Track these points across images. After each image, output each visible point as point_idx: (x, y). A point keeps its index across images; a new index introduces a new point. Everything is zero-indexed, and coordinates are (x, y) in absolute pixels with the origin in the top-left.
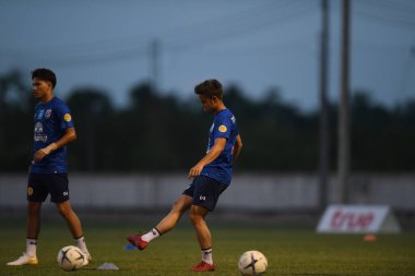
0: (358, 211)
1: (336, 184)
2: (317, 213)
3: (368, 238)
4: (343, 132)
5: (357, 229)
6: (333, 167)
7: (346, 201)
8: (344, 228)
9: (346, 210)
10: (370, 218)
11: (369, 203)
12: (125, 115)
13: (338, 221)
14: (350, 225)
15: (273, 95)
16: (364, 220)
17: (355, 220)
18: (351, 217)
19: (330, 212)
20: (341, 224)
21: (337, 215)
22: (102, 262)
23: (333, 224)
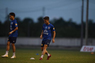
0: (90, 47)
1: (85, 41)
2: (80, 47)
3: (92, 53)
4: (86, 29)
5: (89, 51)
6: (84, 37)
7: (87, 44)
8: (86, 51)
9: (87, 47)
10: (93, 48)
11: (92, 45)
12: (36, 24)
13: (85, 49)
14: (88, 50)
15: (71, 20)
16: (91, 49)
17: (89, 49)
18: (88, 48)
19: (83, 47)
21: (85, 48)
22: (31, 58)
23: (84, 50)
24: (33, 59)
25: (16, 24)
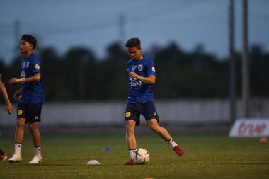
0: (256, 122)
1: (241, 105)
2: (229, 124)
3: (262, 140)
4: (245, 71)
5: (255, 134)
6: (239, 94)
7: (248, 116)
8: (247, 134)
9: (248, 122)
10: (264, 126)
11: (262, 117)
13: (243, 129)
14: (251, 131)
15: (199, 48)
16: (259, 129)
17: (254, 128)
18: (251, 126)
19: (238, 124)
20: (245, 131)
21: (242, 125)
24: (95, 162)
25: (37, 67)
